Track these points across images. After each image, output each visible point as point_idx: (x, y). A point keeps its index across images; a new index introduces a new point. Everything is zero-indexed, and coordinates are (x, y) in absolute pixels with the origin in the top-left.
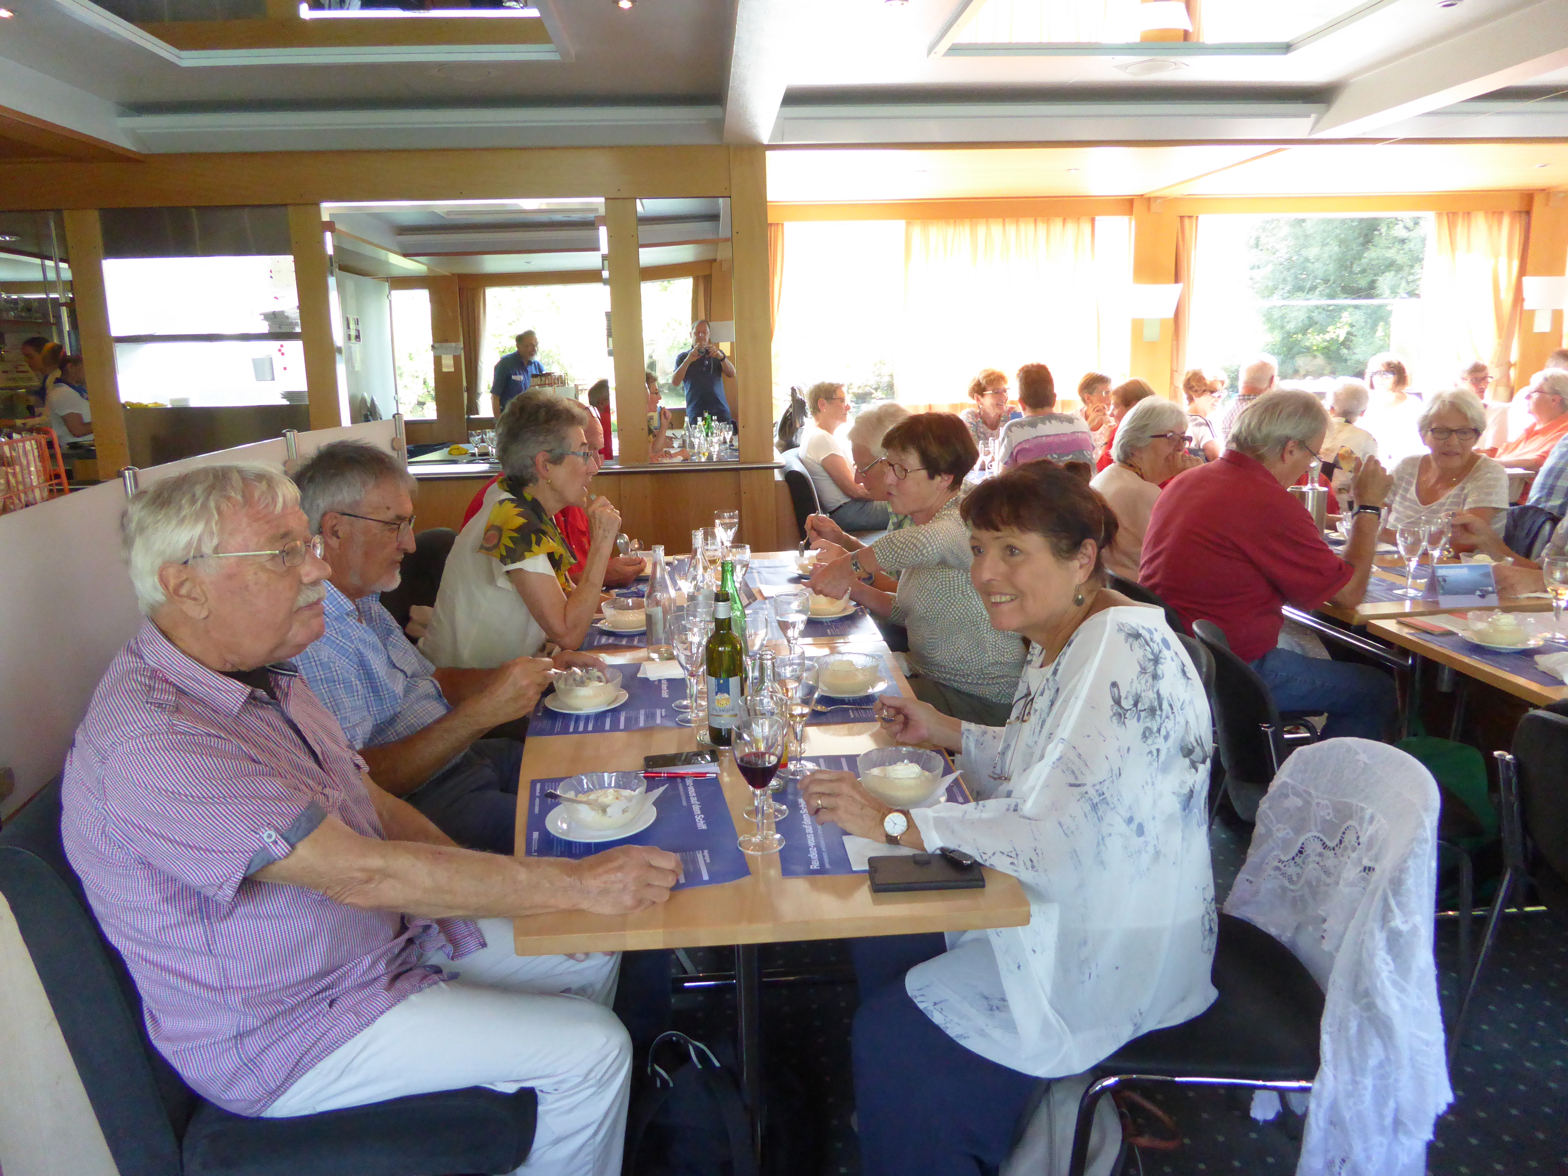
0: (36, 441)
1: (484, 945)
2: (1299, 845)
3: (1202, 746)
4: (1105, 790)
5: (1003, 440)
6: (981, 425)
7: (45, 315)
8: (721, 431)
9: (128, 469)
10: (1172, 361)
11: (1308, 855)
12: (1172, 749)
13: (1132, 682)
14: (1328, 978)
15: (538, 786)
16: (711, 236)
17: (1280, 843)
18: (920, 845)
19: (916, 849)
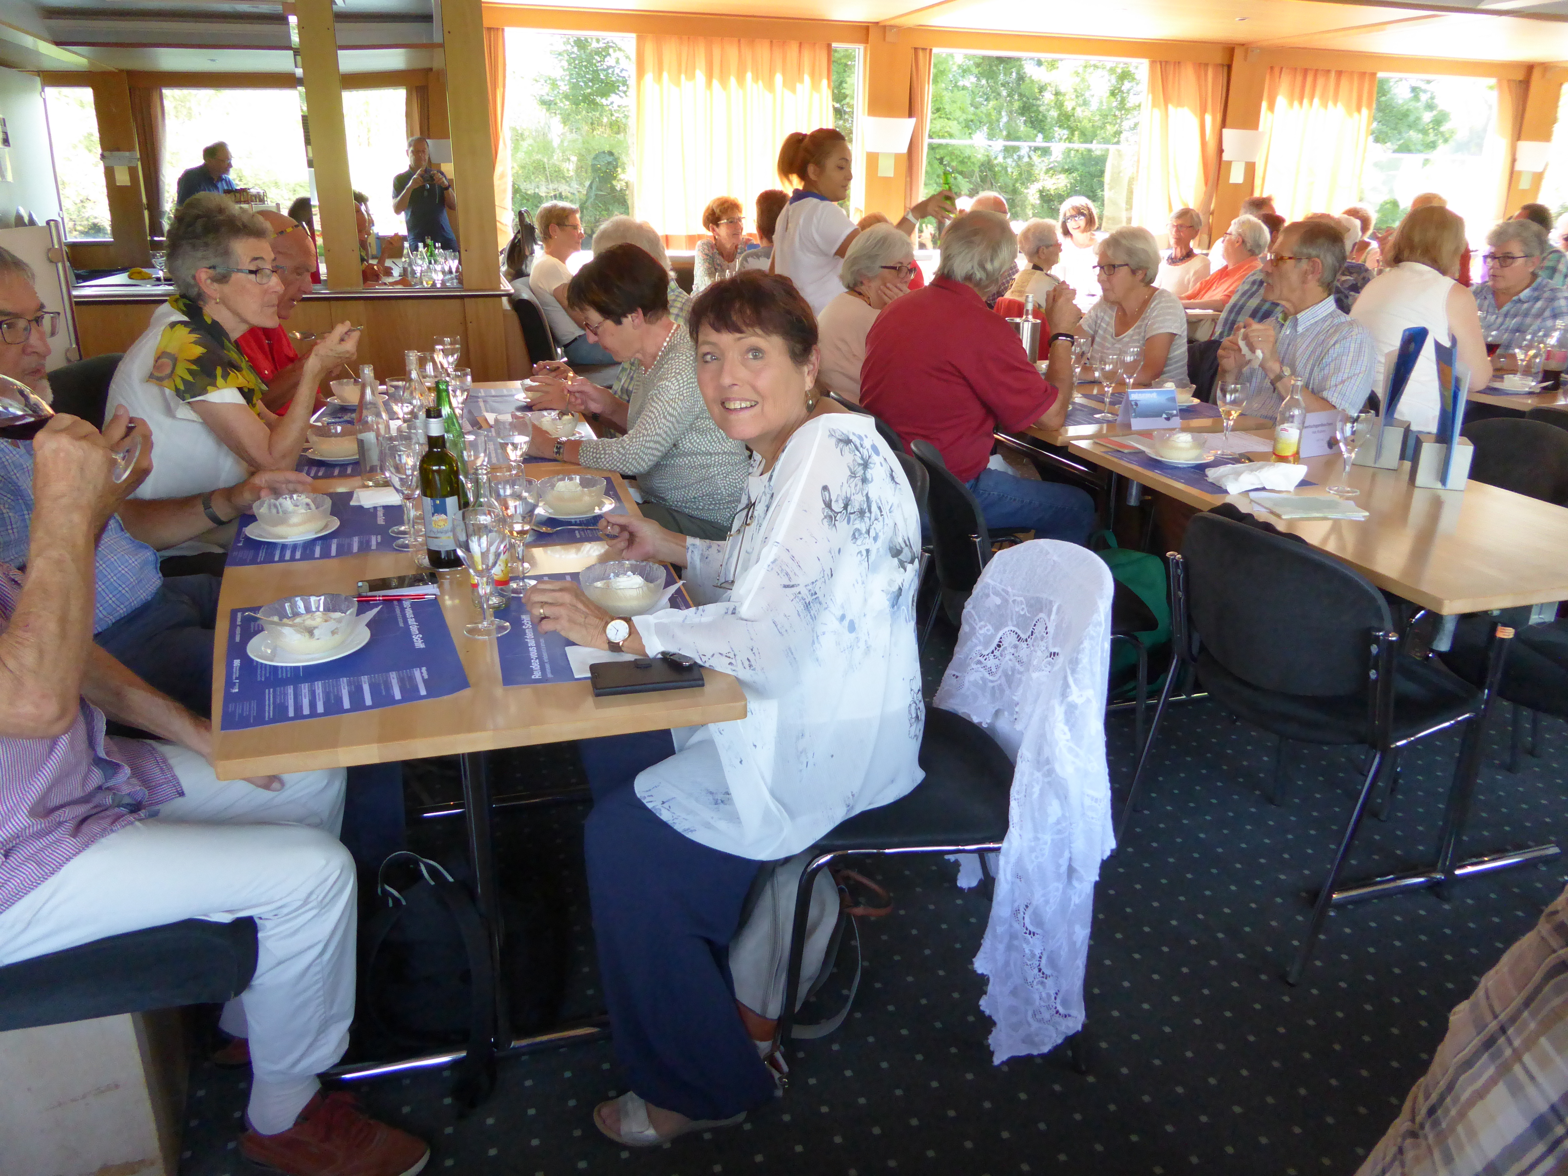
1: (182, 794)
2: (998, 640)
3: (910, 547)
4: (817, 589)
6: (717, 256)
8: (446, 259)
10: (905, 197)
11: (1005, 648)
12: (881, 550)
13: (842, 486)
14: (1018, 751)
15: (239, 614)
16: (423, 40)
17: (982, 639)
18: (642, 650)
19: (639, 654)
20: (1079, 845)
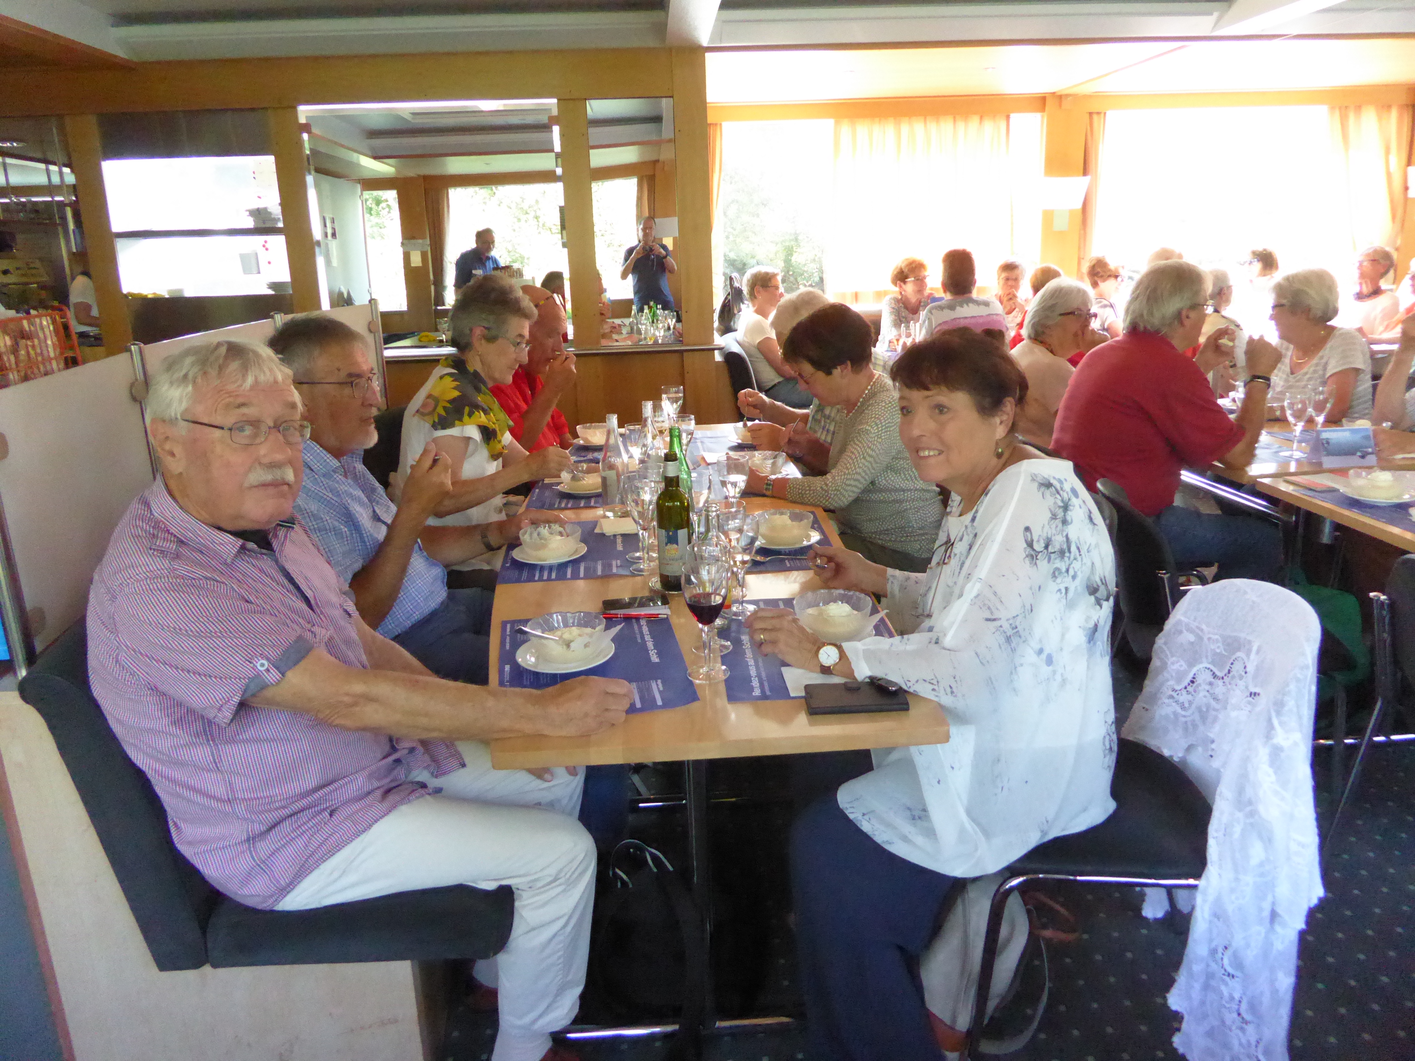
0: (51, 318)
1: (464, 765)
2: (1191, 675)
3: (1106, 585)
4: (1018, 623)
5: (924, 322)
6: (903, 310)
7: (51, 217)
8: (666, 319)
9: (134, 344)
10: (1079, 248)
11: (1199, 685)
12: (1079, 588)
13: (1043, 527)
14: (1216, 790)
15: (509, 626)
16: (654, 138)
17: (1174, 675)
18: (851, 674)
19: (847, 677)
20: (1283, 890)
